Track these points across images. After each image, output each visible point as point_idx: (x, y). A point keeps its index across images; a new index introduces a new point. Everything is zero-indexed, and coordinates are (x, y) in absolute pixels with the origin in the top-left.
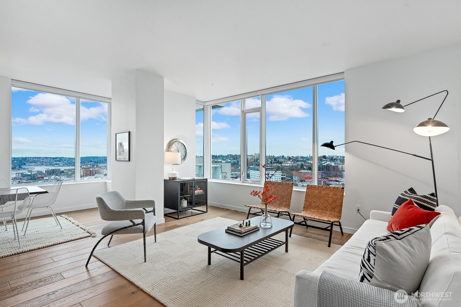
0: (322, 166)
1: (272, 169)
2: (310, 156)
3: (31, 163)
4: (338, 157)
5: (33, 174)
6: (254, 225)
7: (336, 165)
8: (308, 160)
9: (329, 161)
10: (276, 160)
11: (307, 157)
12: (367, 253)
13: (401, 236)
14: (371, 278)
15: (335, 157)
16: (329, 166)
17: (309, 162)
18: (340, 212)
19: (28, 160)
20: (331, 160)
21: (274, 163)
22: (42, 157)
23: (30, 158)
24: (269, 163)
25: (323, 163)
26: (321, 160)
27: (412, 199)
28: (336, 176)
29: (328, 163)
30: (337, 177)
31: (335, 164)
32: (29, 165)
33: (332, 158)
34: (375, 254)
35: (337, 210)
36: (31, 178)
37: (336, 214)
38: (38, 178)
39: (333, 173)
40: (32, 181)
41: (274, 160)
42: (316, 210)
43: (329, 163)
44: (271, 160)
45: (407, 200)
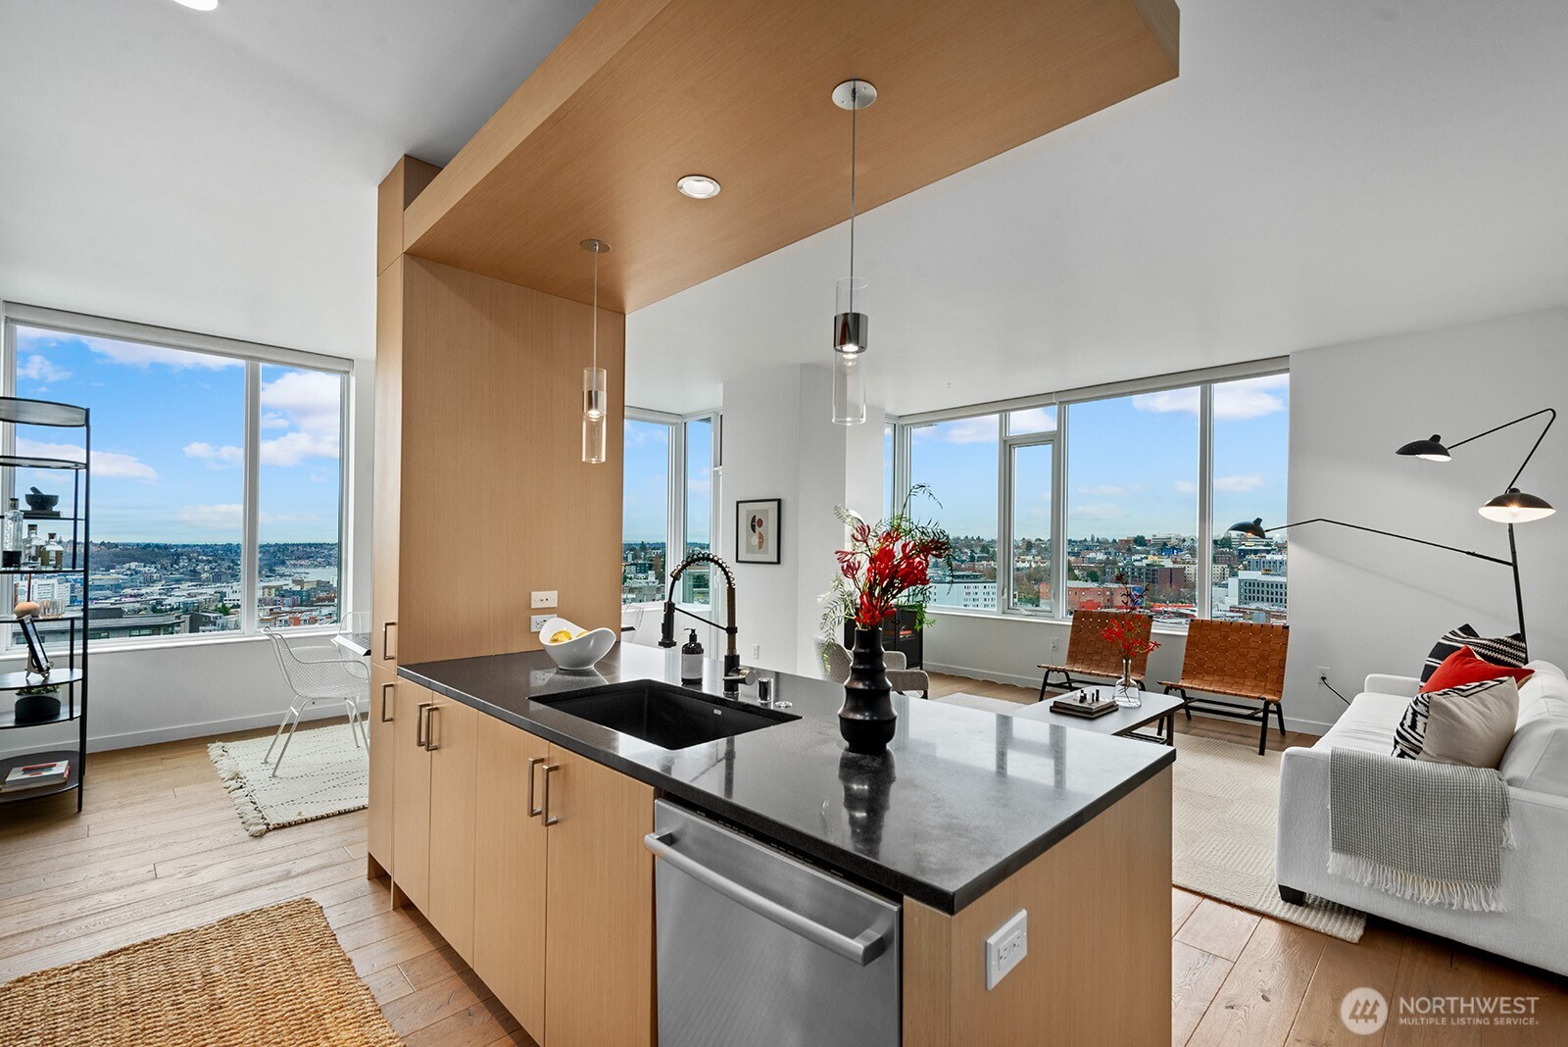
0: (1133, 569)
1: (976, 577)
2: (1092, 540)
3: (299, 558)
4: (1184, 540)
5: (305, 589)
6: (1108, 701)
7: (1177, 566)
8: (1087, 549)
9: (1154, 555)
10: (988, 552)
11: (1085, 540)
12: (1409, 716)
13: (1467, 693)
14: (1418, 753)
15: (1174, 542)
16: (1156, 568)
17: (1092, 555)
18: (1280, 681)
19: (292, 552)
20: (1162, 549)
21: (981, 559)
22: (328, 544)
23: (297, 545)
24: (964, 558)
25: (1137, 561)
26: (1129, 550)
27: (1471, 647)
28: (1178, 599)
29: (1151, 559)
30: (1182, 603)
31: (1174, 562)
32: (295, 565)
33: (1165, 544)
34: (1426, 714)
35: (1273, 676)
36: (302, 601)
37: (1269, 686)
38: (320, 600)
39: (1169, 590)
40: (303, 608)
41: (982, 551)
42: (1216, 678)
43: (1156, 558)
44: (973, 551)
45: (1459, 648)
